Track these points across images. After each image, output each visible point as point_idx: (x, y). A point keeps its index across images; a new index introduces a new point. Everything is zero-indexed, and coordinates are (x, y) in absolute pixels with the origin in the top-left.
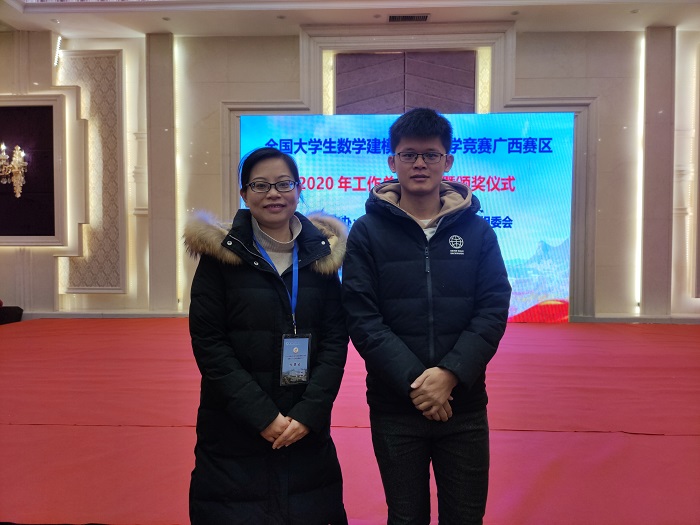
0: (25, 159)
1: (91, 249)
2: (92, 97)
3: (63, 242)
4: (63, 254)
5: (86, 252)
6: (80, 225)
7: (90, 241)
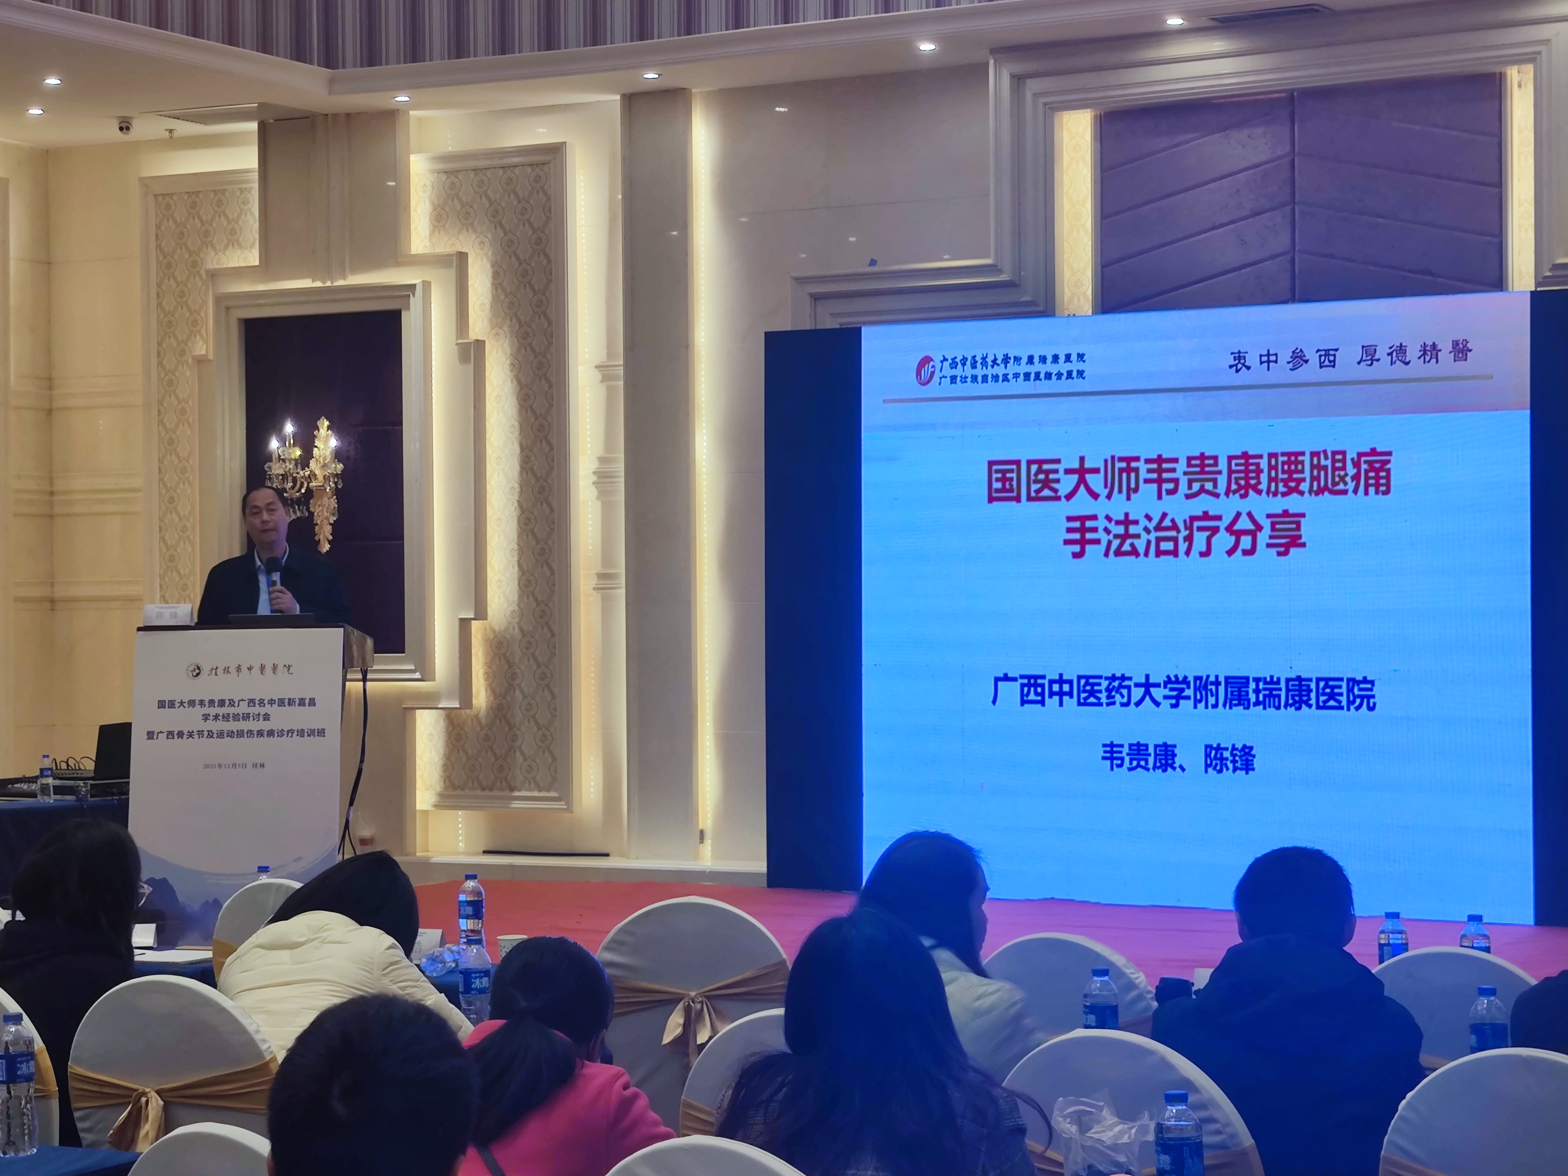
0: (338, 455)
1: (492, 688)
2: (496, 275)
3: (426, 672)
4: (428, 701)
5: (481, 697)
6: (464, 624)
7: (489, 665)
